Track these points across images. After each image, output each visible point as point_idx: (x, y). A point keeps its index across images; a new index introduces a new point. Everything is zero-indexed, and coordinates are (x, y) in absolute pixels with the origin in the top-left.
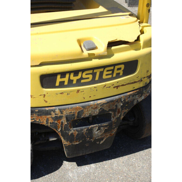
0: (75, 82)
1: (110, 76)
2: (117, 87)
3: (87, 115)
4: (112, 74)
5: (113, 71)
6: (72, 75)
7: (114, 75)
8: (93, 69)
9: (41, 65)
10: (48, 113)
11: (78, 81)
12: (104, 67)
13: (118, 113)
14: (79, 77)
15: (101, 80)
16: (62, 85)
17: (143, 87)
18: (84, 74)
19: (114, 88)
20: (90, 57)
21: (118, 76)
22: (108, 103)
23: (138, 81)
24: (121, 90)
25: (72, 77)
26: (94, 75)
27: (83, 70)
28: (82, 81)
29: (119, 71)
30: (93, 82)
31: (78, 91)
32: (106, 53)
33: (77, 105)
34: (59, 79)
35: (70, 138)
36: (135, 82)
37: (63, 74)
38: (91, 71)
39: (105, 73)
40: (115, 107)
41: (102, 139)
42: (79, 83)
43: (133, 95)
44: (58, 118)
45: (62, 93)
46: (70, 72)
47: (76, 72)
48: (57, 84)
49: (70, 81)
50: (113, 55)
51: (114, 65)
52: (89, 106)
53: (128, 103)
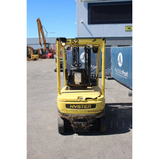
0: (75, 108)
1: (87, 108)
2: (89, 111)
3: (79, 119)
4: (87, 107)
5: (87, 106)
6: (75, 105)
7: (88, 108)
8: (81, 105)
9: (66, 101)
10: (68, 116)
11: (77, 107)
12: (85, 105)
13: (90, 120)
14: (77, 106)
15: (83, 108)
16: (72, 108)
17: (99, 113)
18: (78, 106)
19: (88, 111)
20: (80, 101)
21: (89, 108)
22: (86, 116)
23: (97, 111)
24: (90, 113)
25: (75, 106)
26: (81, 106)
27: (78, 105)
28: (78, 108)
29: (89, 107)
30: (81, 108)
31: (76, 111)
32: (85, 101)
33: (76, 115)
34: (71, 106)
35: (74, 125)
36: (95, 111)
37: (72, 105)
38: (80, 105)
39: (85, 106)
40: (88, 118)
41: (85, 128)
42: (77, 108)
43: (95, 115)
44: (70, 118)
45: (72, 110)
46: (74, 105)
47: (76, 105)
48: (70, 108)
49: (74, 107)
50: (87, 101)
51: (88, 104)
52: (80, 116)
53: (93, 117)
